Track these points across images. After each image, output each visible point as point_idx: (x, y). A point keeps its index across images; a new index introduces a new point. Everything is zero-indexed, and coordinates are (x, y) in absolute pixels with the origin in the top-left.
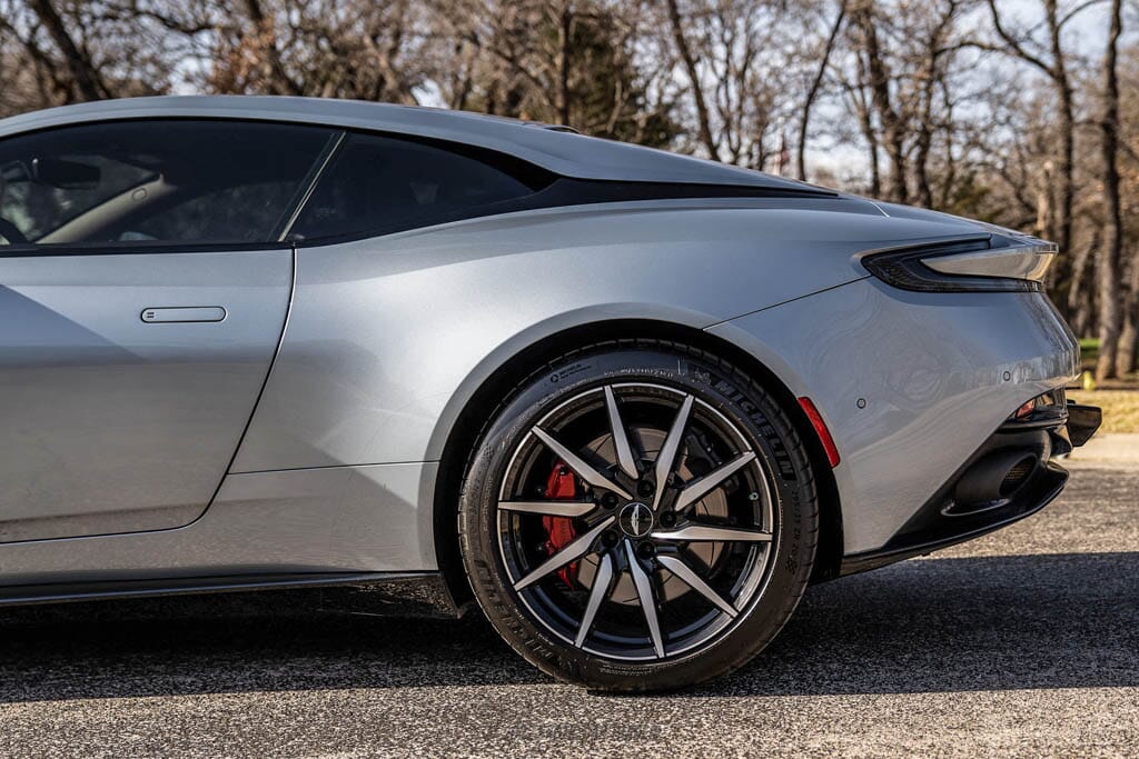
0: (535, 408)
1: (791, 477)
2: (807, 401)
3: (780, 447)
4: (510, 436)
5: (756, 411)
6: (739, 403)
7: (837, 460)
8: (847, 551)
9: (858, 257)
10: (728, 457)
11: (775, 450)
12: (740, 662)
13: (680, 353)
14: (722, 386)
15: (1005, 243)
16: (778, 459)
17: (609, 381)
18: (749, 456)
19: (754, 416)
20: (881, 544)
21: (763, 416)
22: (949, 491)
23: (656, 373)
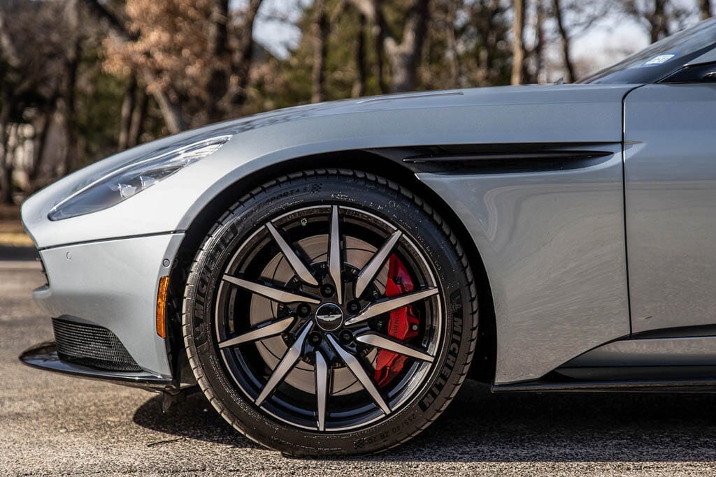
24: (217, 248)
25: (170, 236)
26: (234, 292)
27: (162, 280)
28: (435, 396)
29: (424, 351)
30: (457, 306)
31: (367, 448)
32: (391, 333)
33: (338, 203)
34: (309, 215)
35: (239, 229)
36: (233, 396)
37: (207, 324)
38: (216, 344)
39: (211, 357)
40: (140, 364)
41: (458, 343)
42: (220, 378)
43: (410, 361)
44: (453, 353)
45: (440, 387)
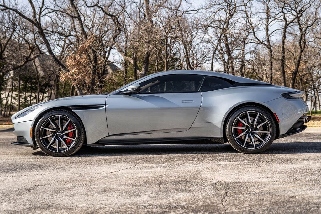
0: (237, 114)
1: (273, 124)
2: (275, 113)
3: (271, 120)
4: (234, 118)
6: (266, 114)
7: (279, 122)
8: (280, 134)
9: (281, 94)
10: (264, 121)
12: (266, 149)
13: (258, 107)
14: (263, 111)
15: (299, 92)
16: (271, 122)
17: (248, 111)
18: (267, 121)
19: (268, 116)
20: (284, 133)
22: (292, 127)
23: (255, 110)
24: (40, 123)
25: (32, 121)
26: (43, 130)
27: (31, 128)
28: (76, 146)
29: (74, 139)
30: (79, 131)
31: (65, 155)
32: (69, 136)
33: (60, 115)
34: (56, 117)
35: (44, 119)
36: (43, 147)
37: (38, 135)
38: (40, 138)
39: (39, 141)
40: (29, 142)
41: (80, 137)
42: (41, 144)
43: (73, 140)
44: (79, 139)
45: (77, 145)
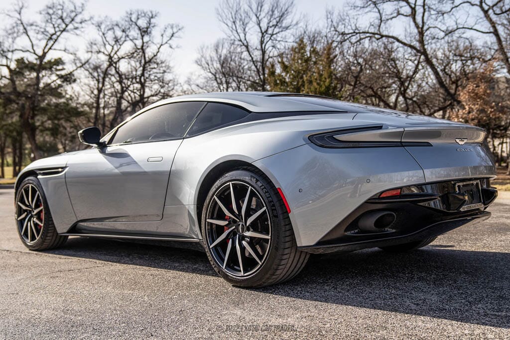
0: (215, 189)
1: (276, 217)
2: (279, 189)
5: (268, 192)
6: (263, 189)
7: (290, 212)
8: (298, 245)
9: (307, 136)
11: (272, 206)
14: (258, 183)
16: (272, 210)
18: (265, 208)
19: (266, 194)
20: (313, 244)
21: (269, 194)
23: (242, 178)
